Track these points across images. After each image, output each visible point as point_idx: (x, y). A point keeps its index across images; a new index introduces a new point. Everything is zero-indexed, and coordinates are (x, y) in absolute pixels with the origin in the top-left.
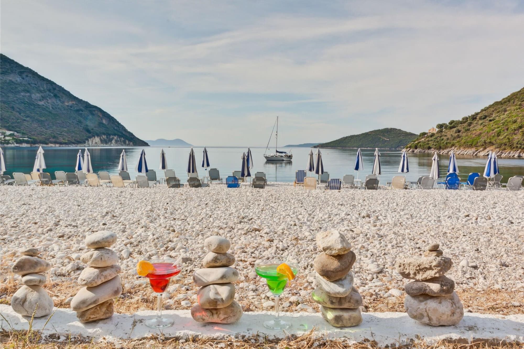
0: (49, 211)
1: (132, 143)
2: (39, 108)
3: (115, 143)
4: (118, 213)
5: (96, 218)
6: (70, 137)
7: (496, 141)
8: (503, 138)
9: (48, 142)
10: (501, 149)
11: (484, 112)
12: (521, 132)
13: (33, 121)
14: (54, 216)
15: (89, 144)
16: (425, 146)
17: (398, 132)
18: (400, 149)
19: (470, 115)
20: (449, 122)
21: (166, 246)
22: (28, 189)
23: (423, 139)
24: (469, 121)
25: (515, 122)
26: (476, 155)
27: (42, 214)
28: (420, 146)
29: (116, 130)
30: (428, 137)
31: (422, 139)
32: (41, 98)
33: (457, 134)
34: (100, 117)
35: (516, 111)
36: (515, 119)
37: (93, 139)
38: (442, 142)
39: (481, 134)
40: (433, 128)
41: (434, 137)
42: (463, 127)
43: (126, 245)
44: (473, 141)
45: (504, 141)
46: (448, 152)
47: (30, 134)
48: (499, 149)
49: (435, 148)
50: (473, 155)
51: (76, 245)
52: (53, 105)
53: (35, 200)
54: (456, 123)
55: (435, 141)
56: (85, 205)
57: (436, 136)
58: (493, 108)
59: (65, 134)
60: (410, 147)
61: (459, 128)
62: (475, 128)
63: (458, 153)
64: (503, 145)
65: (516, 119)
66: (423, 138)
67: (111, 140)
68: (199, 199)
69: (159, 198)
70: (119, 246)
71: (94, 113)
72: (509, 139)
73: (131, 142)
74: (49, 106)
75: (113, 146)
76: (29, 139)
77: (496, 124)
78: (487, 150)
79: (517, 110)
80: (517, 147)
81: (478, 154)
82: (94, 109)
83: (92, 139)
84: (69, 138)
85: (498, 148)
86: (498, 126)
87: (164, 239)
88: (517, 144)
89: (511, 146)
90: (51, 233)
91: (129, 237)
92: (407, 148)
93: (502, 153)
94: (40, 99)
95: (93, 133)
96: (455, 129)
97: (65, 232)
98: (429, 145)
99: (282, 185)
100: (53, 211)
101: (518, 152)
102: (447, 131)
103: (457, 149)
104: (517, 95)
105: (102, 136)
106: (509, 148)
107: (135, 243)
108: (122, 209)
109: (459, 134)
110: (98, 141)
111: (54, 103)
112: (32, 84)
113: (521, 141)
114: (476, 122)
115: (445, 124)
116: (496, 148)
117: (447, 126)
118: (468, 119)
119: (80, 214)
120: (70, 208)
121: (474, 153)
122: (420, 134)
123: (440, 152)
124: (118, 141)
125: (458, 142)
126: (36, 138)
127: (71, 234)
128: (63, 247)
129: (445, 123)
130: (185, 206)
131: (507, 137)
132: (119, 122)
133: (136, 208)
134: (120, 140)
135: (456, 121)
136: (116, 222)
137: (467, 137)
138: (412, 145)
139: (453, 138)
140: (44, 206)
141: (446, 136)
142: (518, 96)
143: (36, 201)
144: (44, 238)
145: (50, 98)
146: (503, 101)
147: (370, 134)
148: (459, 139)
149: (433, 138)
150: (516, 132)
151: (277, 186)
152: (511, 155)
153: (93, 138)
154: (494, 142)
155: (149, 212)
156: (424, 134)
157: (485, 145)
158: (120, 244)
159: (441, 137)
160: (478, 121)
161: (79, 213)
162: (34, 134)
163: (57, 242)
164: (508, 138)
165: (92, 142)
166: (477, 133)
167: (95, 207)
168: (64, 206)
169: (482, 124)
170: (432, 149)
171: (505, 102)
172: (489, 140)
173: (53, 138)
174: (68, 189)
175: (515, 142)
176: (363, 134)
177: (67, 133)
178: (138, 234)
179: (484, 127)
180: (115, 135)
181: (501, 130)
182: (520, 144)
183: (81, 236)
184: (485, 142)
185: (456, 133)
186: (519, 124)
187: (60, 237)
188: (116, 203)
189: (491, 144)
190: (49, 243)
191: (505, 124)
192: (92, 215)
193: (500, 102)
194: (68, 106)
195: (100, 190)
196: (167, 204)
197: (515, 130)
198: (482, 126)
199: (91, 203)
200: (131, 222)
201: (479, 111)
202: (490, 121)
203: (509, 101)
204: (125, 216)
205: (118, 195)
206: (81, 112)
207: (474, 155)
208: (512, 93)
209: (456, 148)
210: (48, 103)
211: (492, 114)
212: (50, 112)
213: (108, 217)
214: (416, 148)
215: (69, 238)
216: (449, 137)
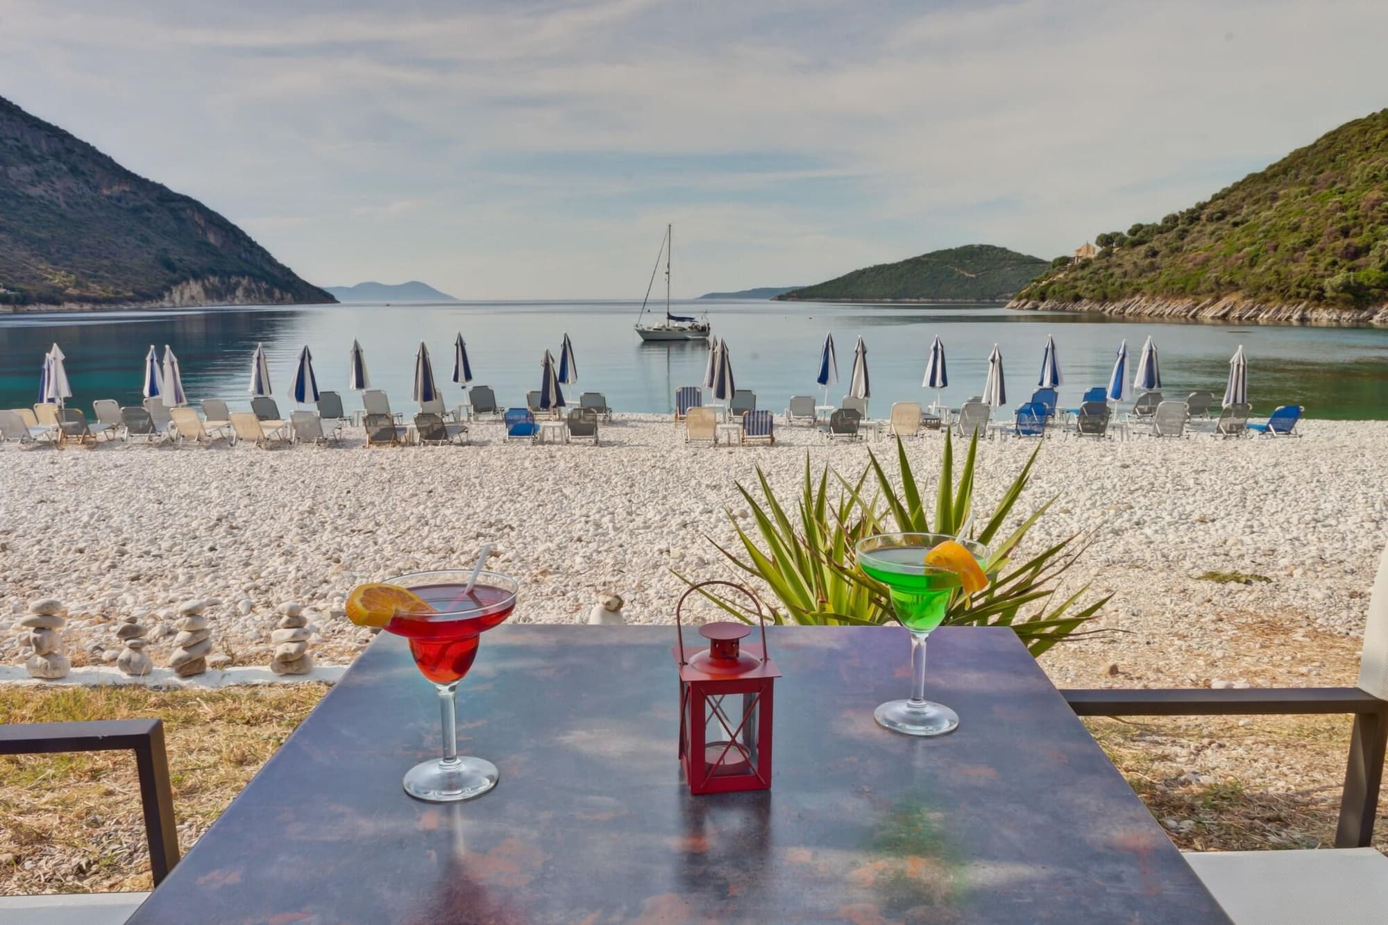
0: (99, 517)
1: (289, 295)
2: (31, 204)
3: (244, 295)
4: (241, 520)
5: (197, 534)
6: (119, 282)
7: (1245, 279)
8: (1263, 272)
9: (62, 297)
10: (1258, 300)
11: (1220, 201)
12: (1309, 255)
13: (16, 241)
14: (112, 532)
15: (173, 302)
16: (1067, 294)
17: (1000, 254)
18: (1003, 300)
19: (1184, 210)
20: (1130, 227)
21: (313, 590)
22: (41, 462)
23: (1061, 276)
24: (1180, 227)
25: (1296, 228)
26: (1194, 316)
27: (85, 527)
28: (1054, 292)
29: (246, 261)
30: (1074, 269)
31: (1058, 274)
32: (36, 178)
33: (1148, 261)
34: (199, 225)
35: (1300, 199)
36: (1296, 220)
37: (183, 288)
38: (1110, 281)
39: (1207, 260)
40: (1088, 246)
41: (1091, 269)
42: (1164, 241)
43: (246, 591)
44: (1188, 280)
45: (1267, 279)
46: (1124, 309)
47: (9, 278)
48: (1251, 300)
49: (1091, 299)
50: (1185, 316)
51: (163, 595)
52: (69, 196)
53: (63, 490)
54: (1147, 233)
55: (1091, 278)
56: (173, 500)
57: (1096, 265)
58: (1244, 190)
59: (106, 275)
60: (1028, 296)
61: (1155, 243)
62: (1196, 245)
63: (1147, 311)
64: (1262, 290)
65: (1299, 221)
66: (1060, 271)
67: (232, 290)
68: (418, 480)
69: (331, 480)
70: (234, 594)
71: (183, 215)
72: (1278, 273)
73: (287, 292)
74: (58, 198)
75: (240, 305)
76: (9, 293)
77: (1247, 236)
78: (1221, 304)
79: (1302, 196)
80: (1298, 295)
81: (1200, 313)
82: (181, 205)
83: (180, 287)
84: (119, 285)
85: (1250, 297)
86: (1253, 240)
87: (316, 578)
88: (1299, 286)
89: (1282, 291)
90: (117, 572)
91: (254, 577)
92: (1020, 299)
93: (1260, 310)
94: (32, 181)
95: (183, 271)
96: (1143, 249)
97: (141, 569)
98: (1076, 291)
99: (647, 422)
100: (107, 517)
101: (1301, 306)
102: (1123, 253)
103: (1147, 302)
104: (1307, 155)
105: (208, 280)
106: (1279, 298)
107: (263, 588)
108: (251, 508)
109: (1154, 260)
110: (198, 292)
111: (72, 191)
112: (7, 137)
113: (1308, 280)
114: (1198, 228)
115: (1118, 234)
116: (1244, 298)
117: (1125, 239)
118: (1179, 222)
119: (163, 523)
120: (141, 509)
121: (1188, 311)
122: (1055, 260)
123: (1104, 310)
124: (253, 291)
125: (1150, 282)
126: (29, 288)
127: (150, 573)
128: (142, 598)
129: (1119, 231)
130: (383, 497)
131: (1274, 268)
132: (254, 239)
133: (280, 506)
134: (259, 288)
135: (1148, 226)
136: (235, 542)
137: (1173, 269)
138: (1032, 290)
139: (1137, 271)
140: (86, 506)
141: (1120, 265)
142: (1308, 159)
143: (66, 494)
144: (106, 583)
145: (59, 177)
146: (1269, 173)
147: (927, 263)
148: (1153, 274)
149: (1086, 272)
150: (1296, 255)
151: (632, 426)
152: (1283, 315)
153: (184, 284)
154: (1240, 282)
155: (306, 515)
156: (1063, 261)
157: (1217, 290)
158: (236, 591)
159: (1107, 268)
160: (1204, 225)
161: (161, 520)
162: (22, 278)
163: (129, 590)
164: (1276, 271)
165: (182, 294)
166: (1199, 259)
167: (194, 504)
168: (129, 503)
169: (1213, 233)
170: (1084, 301)
171: (1275, 175)
172: (1227, 278)
173: (75, 288)
174: (132, 459)
175: (1294, 281)
176: (907, 262)
177: (113, 273)
178: (270, 569)
179: (1217, 241)
180: (242, 274)
181: (1259, 250)
182: (1306, 286)
183: (170, 576)
184: (1218, 283)
185: (1146, 256)
186: (1305, 233)
187: (133, 579)
188: (238, 495)
189: (1234, 286)
190: (116, 591)
191: (1271, 234)
192: (188, 525)
193: (1263, 174)
194: (109, 197)
195: (205, 461)
196: (349, 492)
197: (1295, 250)
198: (1214, 238)
199: (185, 496)
200: (265, 541)
201: (1208, 199)
202: (1236, 224)
203: (1285, 172)
204: (256, 527)
205: (245, 472)
206: (147, 214)
207: (1188, 317)
208: (1292, 150)
209: (1144, 298)
210: (55, 190)
211: (1242, 207)
212: (62, 216)
213: (221, 530)
214: (1043, 299)
215: (149, 581)
216: (1128, 269)
